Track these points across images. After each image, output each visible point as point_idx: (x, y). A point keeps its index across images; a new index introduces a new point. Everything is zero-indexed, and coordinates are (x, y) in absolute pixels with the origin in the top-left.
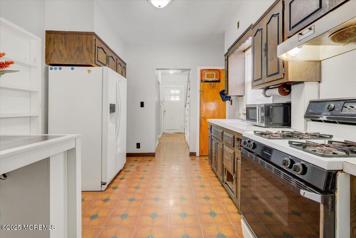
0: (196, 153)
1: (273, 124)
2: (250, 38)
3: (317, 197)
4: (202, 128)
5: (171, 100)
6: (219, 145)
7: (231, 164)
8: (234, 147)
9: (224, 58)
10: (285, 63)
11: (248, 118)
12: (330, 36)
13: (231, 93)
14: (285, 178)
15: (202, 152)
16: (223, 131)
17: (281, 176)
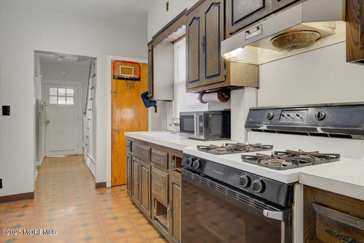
0: (106, 182)
1: (212, 135)
2: (184, 27)
3: (277, 215)
4: (115, 146)
5: (59, 103)
6: (144, 168)
7: (164, 192)
8: (168, 168)
9: (146, 48)
10: (226, 63)
11: (182, 130)
12: (271, 40)
13: (158, 96)
14: (241, 199)
15: (116, 180)
16: (151, 149)
17: (236, 198)
